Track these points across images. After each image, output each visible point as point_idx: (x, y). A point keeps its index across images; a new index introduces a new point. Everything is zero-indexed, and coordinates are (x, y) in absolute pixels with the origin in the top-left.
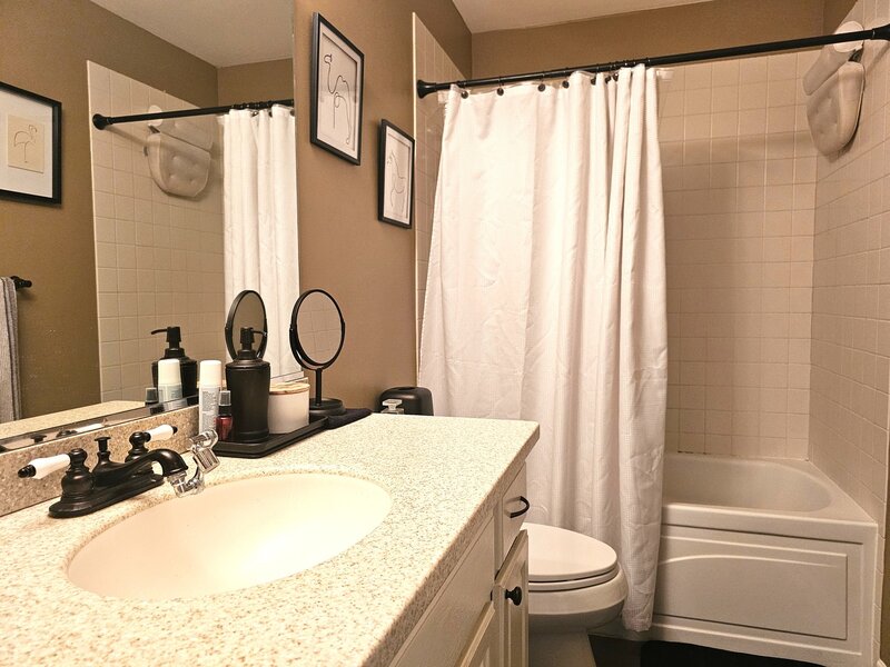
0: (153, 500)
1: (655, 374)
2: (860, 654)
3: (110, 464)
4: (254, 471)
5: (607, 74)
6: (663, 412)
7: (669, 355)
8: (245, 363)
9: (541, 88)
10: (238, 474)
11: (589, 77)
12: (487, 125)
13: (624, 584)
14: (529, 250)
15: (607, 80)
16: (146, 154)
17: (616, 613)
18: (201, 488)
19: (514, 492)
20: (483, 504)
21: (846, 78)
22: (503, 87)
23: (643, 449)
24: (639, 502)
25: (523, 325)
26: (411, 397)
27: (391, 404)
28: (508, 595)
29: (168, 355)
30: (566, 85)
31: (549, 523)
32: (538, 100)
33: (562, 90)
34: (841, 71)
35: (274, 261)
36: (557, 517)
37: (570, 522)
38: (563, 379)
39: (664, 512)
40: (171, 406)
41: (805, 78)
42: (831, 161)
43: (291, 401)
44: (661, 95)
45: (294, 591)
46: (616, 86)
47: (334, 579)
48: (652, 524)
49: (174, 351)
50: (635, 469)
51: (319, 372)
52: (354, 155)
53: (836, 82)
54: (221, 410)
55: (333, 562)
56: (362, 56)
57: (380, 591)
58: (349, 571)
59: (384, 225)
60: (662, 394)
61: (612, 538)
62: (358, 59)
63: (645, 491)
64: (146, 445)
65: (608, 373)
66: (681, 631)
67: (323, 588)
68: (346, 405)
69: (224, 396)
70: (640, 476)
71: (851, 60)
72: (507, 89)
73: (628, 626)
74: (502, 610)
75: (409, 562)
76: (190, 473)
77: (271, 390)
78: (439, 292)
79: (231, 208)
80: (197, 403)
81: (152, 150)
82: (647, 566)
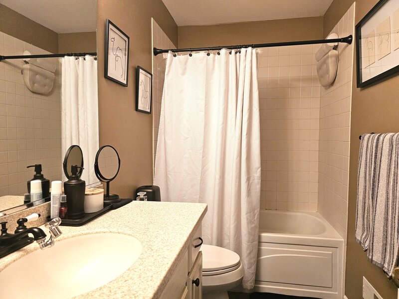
0: (29, 251)
1: (256, 178)
2: (337, 293)
3: (8, 235)
4: (78, 233)
5: (236, 50)
6: (259, 194)
7: (261, 170)
8: (73, 182)
9: (208, 55)
10: (70, 235)
11: (229, 51)
12: (185, 69)
13: (243, 270)
14: (203, 124)
15: (236, 53)
16: (22, 73)
17: (240, 282)
18: (52, 244)
19: (196, 236)
20: (183, 247)
21: (332, 56)
22: (192, 53)
23: (251, 211)
24: (249, 233)
25: (201, 157)
26: (151, 190)
27: (141, 194)
28: (193, 282)
29: (35, 178)
30: (219, 54)
31: (211, 244)
32: (207, 60)
33: (217, 56)
34: (330, 53)
35: (86, 126)
36: (215, 241)
37: (220, 243)
38: (217, 181)
39: (260, 237)
40: (37, 203)
41: (316, 54)
42: (326, 89)
43: (95, 198)
44: (258, 61)
45: (98, 297)
46: (240, 56)
47: (117, 289)
48: (254, 243)
49: (38, 175)
50: (247, 219)
51: (108, 183)
52: (125, 82)
53: (328, 57)
54: (62, 205)
55: (116, 280)
56: (128, 38)
57: (138, 294)
58: (123, 285)
59: (138, 112)
60: (258, 187)
61: (238, 250)
62: (127, 39)
63: (252, 228)
64: (25, 224)
65: (236, 178)
66: (267, 287)
67: (112, 294)
68: (120, 197)
69: (63, 198)
70: (250, 222)
71: (333, 49)
72: (193, 53)
73: (245, 287)
74: (191, 289)
75: (150, 278)
76: (47, 238)
77: (86, 193)
78: (163, 142)
79: (65, 101)
80: (50, 200)
81: (25, 72)
82: (253, 261)
